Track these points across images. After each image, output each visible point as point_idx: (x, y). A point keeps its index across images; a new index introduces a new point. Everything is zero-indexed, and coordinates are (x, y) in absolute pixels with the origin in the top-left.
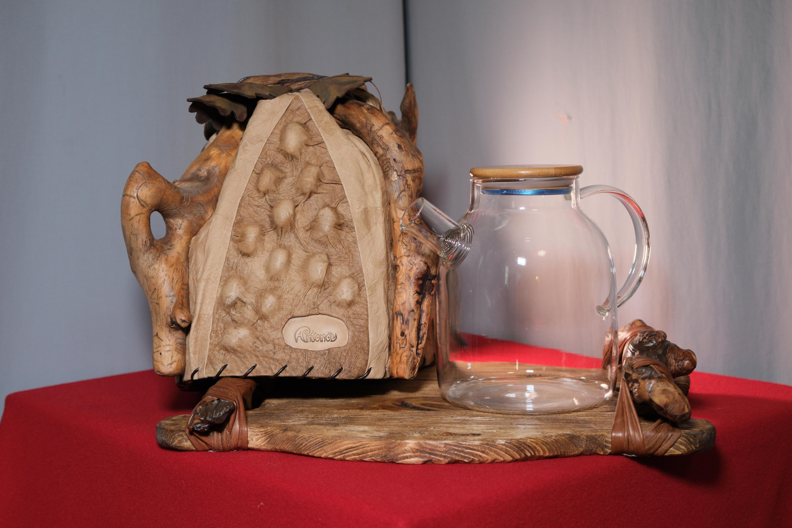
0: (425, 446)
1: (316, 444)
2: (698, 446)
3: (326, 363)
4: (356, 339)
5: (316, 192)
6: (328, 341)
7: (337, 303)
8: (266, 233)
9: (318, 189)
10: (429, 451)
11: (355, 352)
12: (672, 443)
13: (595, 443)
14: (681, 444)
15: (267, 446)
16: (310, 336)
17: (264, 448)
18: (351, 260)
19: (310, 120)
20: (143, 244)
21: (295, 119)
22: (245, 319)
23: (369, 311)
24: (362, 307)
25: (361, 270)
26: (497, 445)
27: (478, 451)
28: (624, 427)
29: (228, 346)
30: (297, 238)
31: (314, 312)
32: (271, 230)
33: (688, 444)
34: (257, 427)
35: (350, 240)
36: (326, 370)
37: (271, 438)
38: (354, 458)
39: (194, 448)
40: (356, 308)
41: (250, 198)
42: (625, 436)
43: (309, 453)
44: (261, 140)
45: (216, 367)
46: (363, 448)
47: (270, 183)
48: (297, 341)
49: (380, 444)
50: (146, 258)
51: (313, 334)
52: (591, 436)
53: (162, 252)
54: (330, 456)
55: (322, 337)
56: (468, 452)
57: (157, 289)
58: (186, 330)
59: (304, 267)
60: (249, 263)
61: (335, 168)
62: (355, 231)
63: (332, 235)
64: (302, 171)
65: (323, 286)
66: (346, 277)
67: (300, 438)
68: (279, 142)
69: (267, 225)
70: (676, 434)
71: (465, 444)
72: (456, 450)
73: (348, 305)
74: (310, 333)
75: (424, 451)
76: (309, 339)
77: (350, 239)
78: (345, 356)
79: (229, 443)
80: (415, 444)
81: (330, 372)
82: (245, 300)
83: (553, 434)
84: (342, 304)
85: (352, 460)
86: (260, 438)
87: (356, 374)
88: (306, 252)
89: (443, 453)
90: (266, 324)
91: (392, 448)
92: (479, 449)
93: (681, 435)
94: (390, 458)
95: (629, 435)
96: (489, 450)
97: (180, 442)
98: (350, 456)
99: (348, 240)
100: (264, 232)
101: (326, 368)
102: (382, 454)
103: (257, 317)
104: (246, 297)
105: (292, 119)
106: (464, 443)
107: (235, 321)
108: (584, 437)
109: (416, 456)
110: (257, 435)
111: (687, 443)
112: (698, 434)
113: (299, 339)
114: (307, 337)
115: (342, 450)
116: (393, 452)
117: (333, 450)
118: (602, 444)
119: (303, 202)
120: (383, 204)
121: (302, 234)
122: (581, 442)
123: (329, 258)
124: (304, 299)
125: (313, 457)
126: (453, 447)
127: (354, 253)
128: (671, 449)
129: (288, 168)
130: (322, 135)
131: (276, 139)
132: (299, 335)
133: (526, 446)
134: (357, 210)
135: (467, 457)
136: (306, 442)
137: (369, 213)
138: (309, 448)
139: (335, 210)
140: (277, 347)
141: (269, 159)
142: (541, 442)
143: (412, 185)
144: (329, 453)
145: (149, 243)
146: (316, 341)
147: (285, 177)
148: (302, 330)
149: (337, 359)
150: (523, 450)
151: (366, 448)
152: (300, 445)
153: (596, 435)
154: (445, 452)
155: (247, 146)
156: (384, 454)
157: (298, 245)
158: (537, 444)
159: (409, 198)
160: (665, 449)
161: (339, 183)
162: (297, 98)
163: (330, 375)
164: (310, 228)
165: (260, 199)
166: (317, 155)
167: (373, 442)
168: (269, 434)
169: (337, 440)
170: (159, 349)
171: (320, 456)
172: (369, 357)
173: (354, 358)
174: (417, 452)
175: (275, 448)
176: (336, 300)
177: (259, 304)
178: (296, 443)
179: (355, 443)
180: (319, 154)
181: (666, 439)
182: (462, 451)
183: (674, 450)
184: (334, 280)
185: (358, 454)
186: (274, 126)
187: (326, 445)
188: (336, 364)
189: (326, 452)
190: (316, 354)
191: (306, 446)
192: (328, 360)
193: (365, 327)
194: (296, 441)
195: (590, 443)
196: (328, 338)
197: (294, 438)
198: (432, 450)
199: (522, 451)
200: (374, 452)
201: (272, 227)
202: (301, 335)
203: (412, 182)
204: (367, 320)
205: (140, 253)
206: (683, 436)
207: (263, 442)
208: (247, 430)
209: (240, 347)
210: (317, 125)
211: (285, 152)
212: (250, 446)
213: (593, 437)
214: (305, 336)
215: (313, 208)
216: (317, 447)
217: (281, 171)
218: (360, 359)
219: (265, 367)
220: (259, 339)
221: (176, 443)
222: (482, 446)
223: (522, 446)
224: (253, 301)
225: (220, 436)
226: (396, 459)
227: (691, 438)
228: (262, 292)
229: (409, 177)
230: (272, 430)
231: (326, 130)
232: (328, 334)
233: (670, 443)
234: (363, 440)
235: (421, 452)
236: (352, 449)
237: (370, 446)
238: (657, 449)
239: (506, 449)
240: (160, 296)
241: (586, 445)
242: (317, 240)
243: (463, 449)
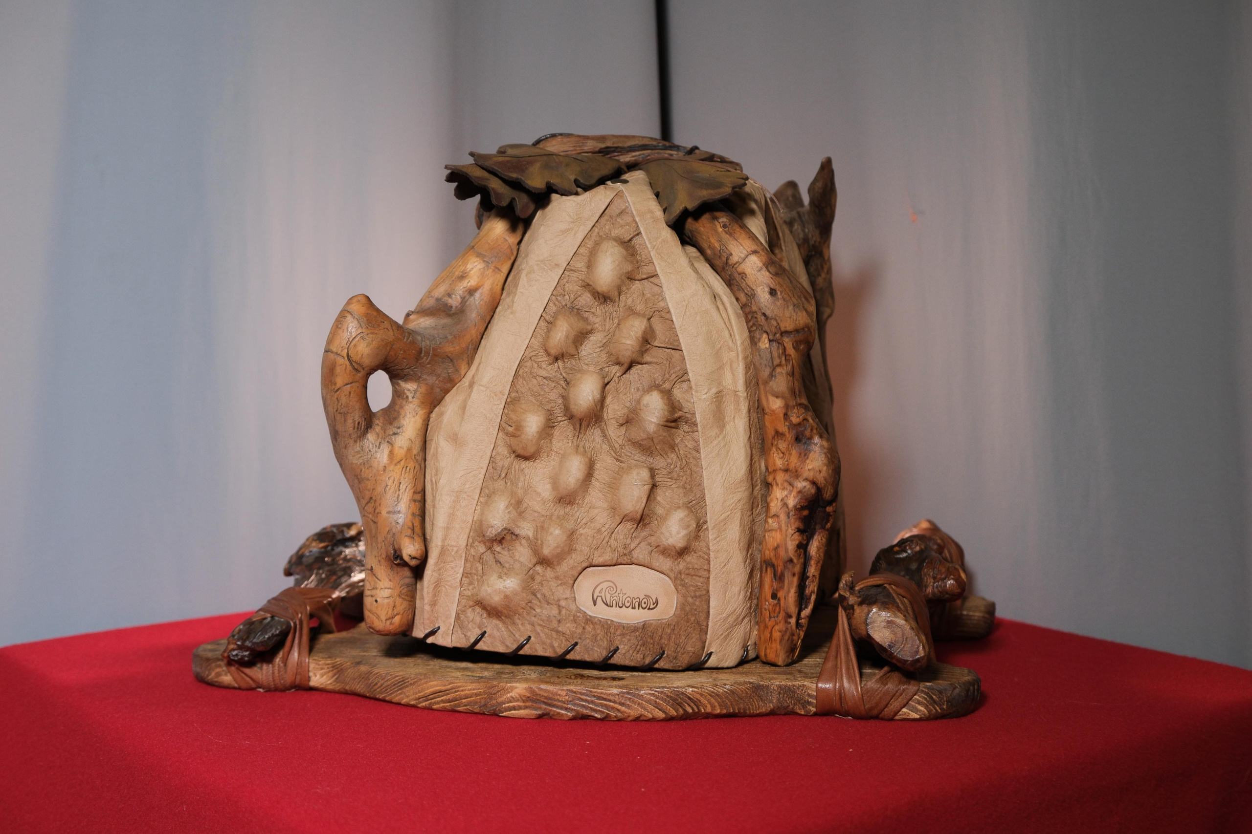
0: (538, 692)
1: (395, 685)
2: (945, 707)
3: (637, 645)
4: (687, 608)
5: (640, 361)
6: (643, 608)
7: (661, 549)
8: (557, 424)
9: (644, 356)
10: (545, 701)
11: (686, 628)
12: (905, 701)
13: (792, 697)
14: (919, 703)
15: (335, 685)
16: (615, 598)
17: (330, 687)
18: (689, 479)
19: (638, 234)
20: (354, 427)
21: (615, 233)
22: (515, 560)
23: (712, 563)
24: (700, 556)
25: (703, 498)
26: (642, 695)
27: (615, 702)
28: (836, 675)
29: (488, 605)
30: (605, 436)
31: (624, 560)
32: (564, 419)
33: (930, 704)
34: (323, 658)
35: (689, 446)
36: (639, 655)
37: (340, 674)
38: (444, 706)
39: (236, 685)
40: (691, 559)
41: (534, 364)
42: (835, 688)
43: (385, 696)
44: (556, 265)
45: (469, 634)
46: (456, 692)
47: (566, 343)
48: (595, 604)
49: (477, 688)
50: (358, 449)
51: (621, 595)
52: (786, 686)
53: (384, 439)
54: (412, 703)
55: (634, 601)
56: (601, 703)
57: (374, 498)
58: (418, 571)
59: (613, 486)
60: (526, 471)
61: (672, 321)
62: (697, 431)
63: (661, 438)
64: (619, 324)
65: (642, 520)
66: (679, 508)
67: (375, 674)
68: (585, 270)
69: (559, 412)
70: (912, 688)
71: (596, 692)
72: (583, 700)
73: (678, 553)
74: (617, 593)
75: (538, 700)
76: (614, 602)
77: (690, 444)
78: (670, 635)
79: (283, 679)
80: (525, 689)
81: (643, 658)
82: (517, 531)
83: (727, 682)
84: (669, 552)
85: (441, 709)
86: (326, 673)
87: (686, 662)
88: (618, 460)
89: (565, 703)
90: (549, 573)
91: (494, 694)
92: (616, 699)
93: (918, 690)
94: (492, 709)
95: (842, 686)
96: (630, 702)
97: (218, 675)
98: (438, 703)
99: (687, 446)
100: (553, 423)
101: (638, 652)
102: (480, 702)
103: (534, 560)
104: (518, 527)
105: (610, 231)
106: (595, 690)
107: (500, 563)
108: (776, 688)
109: (526, 707)
110: (322, 669)
111: (928, 701)
112: (946, 690)
113: (599, 601)
114: (612, 599)
115: (427, 695)
116: (495, 699)
117: (417, 694)
118: (803, 699)
119: (618, 377)
120: (748, 384)
121: (615, 432)
122: (771, 695)
123: (653, 476)
124: (610, 537)
125: (391, 702)
126: (580, 696)
127: (694, 468)
128: (904, 710)
129: (597, 315)
130: (656, 263)
131: (580, 264)
132: (600, 595)
133: (685, 698)
134: (705, 396)
135: (599, 711)
136: (382, 682)
137: (724, 399)
138: (386, 690)
139: (667, 394)
140: (564, 612)
141: (567, 297)
142: (707, 693)
143: (793, 356)
144: (411, 698)
145: (364, 426)
146: (626, 607)
147: (591, 332)
148: (604, 586)
149: (657, 639)
150: (682, 703)
151: (458, 693)
152: (375, 685)
153: (794, 686)
154: (568, 702)
155: (534, 272)
156: (483, 702)
157: (606, 447)
158: (702, 695)
159: (789, 376)
160: (895, 709)
161: (679, 348)
162: (619, 194)
163: (644, 662)
164: (627, 422)
165: (550, 366)
166: (646, 297)
167: (469, 684)
168: (337, 668)
169: (421, 679)
170: (373, 592)
171: (399, 702)
172: (708, 636)
173: (684, 638)
174: (527, 701)
175: (344, 689)
176: (660, 544)
177: (539, 542)
178: (370, 682)
179: (445, 686)
180: (649, 295)
181: (895, 694)
182: (592, 702)
183: (908, 711)
184: (660, 511)
185: (449, 701)
186: (579, 241)
187: (407, 686)
188: (654, 645)
189: (408, 696)
190: (624, 629)
191: (382, 687)
192: (641, 640)
193: (705, 589)
194: (369, 680)
195: (784, 696)
196: (645, 603)
197: (367, 675)
198: (550, 699)
199: (680, 704)
200: (469, 699)
201: (565, 415)
202: (603, 595)
203: (793, 350)
204: (708, 578)
205: (350, 440)
206: (922, 691)
207: (329, 680)
208: (309, 662)
209: (507, 607)
210: (649, 246)
211: (594, 289)
212: (313, 683)
213: (789, 688)
214: (608, 596)
215: (633, 387)
216: (396, 689)
217: (586, 320)
218: (694, 640)
219: (544, 643)
220: (536, 596)
221: (212, 676)
222: (620, 696)
223: (680, 698)
224: (531, 534)
225: (271, 669)
226: (499, 709)
227: (935, 695)
228: (543, 522)
229: (788, 342)
230: (341, 663)
231: (662, 255)
232: (644, 597)
233: (901, 700)
234: (456, 681)
235: (533, 701)
236: (440, 694)
237: (465, 690)
238: (883, 710)
239: (656, 702)
240: (377, 511)
241: (778, 700)
242: (635, 442)
243: (593, 699)
